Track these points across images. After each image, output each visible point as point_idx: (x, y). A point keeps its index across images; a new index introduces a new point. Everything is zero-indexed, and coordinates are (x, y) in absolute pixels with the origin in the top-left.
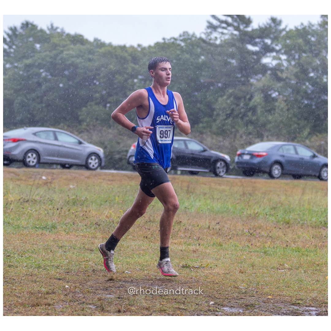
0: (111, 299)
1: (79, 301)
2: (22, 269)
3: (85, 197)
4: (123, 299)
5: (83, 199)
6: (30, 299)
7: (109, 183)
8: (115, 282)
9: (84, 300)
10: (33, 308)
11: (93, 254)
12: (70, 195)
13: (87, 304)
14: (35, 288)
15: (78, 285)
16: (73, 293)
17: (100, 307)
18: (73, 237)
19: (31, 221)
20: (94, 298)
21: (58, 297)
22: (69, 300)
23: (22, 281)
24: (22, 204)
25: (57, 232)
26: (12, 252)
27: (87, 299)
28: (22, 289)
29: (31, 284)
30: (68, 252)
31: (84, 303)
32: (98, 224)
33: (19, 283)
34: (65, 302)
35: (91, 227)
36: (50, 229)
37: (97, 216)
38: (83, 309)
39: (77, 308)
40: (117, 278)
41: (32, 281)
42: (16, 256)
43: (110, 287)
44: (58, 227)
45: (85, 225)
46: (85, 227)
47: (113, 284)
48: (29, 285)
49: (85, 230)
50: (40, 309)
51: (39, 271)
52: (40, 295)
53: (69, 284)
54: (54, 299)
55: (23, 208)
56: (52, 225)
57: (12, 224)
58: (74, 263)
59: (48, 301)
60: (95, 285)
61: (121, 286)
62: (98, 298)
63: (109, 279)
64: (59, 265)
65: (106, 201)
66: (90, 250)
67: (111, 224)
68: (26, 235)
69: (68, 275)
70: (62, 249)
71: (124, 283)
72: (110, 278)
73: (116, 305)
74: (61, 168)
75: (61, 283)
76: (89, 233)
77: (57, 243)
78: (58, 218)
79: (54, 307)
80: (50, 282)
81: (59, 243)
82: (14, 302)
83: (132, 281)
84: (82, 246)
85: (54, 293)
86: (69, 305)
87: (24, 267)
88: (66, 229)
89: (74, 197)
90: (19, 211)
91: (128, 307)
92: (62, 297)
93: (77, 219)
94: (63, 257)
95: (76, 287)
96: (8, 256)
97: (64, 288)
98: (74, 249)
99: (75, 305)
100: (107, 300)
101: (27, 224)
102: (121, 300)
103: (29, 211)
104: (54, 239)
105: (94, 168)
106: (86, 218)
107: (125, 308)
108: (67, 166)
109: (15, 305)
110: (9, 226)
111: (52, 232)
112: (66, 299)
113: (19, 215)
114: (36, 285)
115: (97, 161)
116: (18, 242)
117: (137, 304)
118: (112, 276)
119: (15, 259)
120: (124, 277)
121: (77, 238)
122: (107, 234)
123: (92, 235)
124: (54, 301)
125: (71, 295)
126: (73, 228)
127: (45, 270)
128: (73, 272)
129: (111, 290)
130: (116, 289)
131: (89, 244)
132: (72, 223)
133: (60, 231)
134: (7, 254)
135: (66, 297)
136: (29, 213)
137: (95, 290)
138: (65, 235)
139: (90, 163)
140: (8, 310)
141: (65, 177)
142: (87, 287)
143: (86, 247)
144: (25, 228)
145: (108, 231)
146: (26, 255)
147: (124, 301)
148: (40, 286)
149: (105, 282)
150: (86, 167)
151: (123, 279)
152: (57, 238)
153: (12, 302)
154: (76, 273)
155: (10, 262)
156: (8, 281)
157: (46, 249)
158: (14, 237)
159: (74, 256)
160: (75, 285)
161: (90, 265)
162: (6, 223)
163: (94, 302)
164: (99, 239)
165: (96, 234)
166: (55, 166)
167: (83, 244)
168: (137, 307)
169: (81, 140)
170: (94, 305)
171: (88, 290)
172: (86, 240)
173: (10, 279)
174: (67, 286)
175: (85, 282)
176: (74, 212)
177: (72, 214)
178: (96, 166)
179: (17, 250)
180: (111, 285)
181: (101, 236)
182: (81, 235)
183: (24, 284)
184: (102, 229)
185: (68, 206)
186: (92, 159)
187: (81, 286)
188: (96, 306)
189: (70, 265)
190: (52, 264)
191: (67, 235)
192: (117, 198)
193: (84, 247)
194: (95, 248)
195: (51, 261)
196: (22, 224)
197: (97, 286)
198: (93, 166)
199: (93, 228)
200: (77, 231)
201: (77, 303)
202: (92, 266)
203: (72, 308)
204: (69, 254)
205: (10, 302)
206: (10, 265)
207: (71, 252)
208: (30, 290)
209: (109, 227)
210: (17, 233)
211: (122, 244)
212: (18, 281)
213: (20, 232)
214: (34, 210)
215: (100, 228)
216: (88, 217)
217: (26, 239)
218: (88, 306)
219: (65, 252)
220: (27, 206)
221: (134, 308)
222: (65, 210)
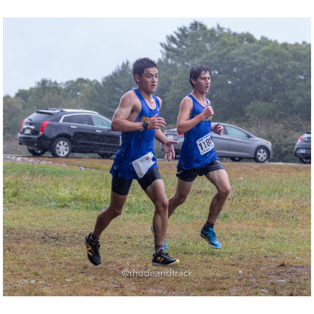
0: (283, 283)
1: (252, 285)
2: (197, 256)
3: (254, 188)
4: (295, 284)
5: (253, 189)
6: (206, 284)
7: (278, 174)
8: (287, 268)
9: (257, 284)
10: (209, 292)
11: (265, 242)
12: (241, 186)
13: (260, 288)
14: (210, 274)
15: (251, 270)
16: (247, 278)
17: (273, 291)
18: (245, 226)
19: (204, 211)
20: (267, 283)
21: (233, 282)
22: (243, 284)
23: (197, 267)
24: (195, 195)
25: (229, 221)
26: (187, 240)
27: (260, 283)
28: (198, 274)
29: (206, 269)
30: (240, 240)
31: (257, 288)
32: (268, 213)
33: (194, 269)
34: (239, 286)
35: (261, 216)
36: (222, 218)
37: (267, 205)
38: (257, 293)
39: (251, 292)
40: (288, 264)
41: (207, 267)
42: (191, 243)
43: (281, 272)
44: (230, 216)
45: (256, 214)
46: (256, 216)
47: (284, 269)
48: (204, 271)
49: (256, 219)
50: (216, 293)
51: (213, 258)
52: (215, 280)
53: (243, 270)
54: (228, 284)
55: (196, 199)
56: (224, 214)
57: (186, 214)
58: (246, 250)
59: (223, 285)
60: (267, 270)
61: (292, 271)
62: (271, 283)
63: (280, 265)
64: (232, 252)
65: (276, 191)
66: (262, 238)
67: (280, 213)
68: (199, 224)
69: (241, 261)
70: (234, 237)
71: (295, 269)
72: (282, 263)
73: (288, 289)
74: (231, 161)
75: (234, 269)
76: (260, 221)
77: (230, 231)
78: (229, 207)
79: (229, 291)
80: (224, 268)
81: (231, 231)
82: (190, 287)
83: (302, 266)
84: (254, 234)
85: (228, 278)
86: (243, 289)
87: (199, 254)
88: (238, 218)
89: (244, 188)
90: (192, 202)
91: (300, 291)
92: (236, 281)
93: (248, 208)
94: (235, 244)
95: (249, 273)
96: (183, 244)
97: (237, 273)
98: (246, 236)
99: (249, 289)
100: (279, 285)
101: (200, 214)
102: (293, 285)
103: (202, 201)
104: (226, 227)
105: (262, 160)
106: (256, 208)
107: (297, 292)
108: (237, 159)
109: (191, 290)
110: (183, 216)
111: (224, 221)
112: (240, 284)
113: (192, 206)
114: (210, 271)
115: (265, 153)
116: (192, 230)
117: (308, 288)
118: (283, 262)
119: (190, 246)
120: (295, 263)
121: (249, 227)
122: (277, 222)
123: (263, 223)
124: (229, 285)
125: (244, 279)
126: (244, 217)
127: (219, 257)
128: (246, 258)
129: (283, 275)
130: (287, 274)
131: (260, 232)
132: (243, 213)
133: (232, 220)
134: (183, 242)
135: (240, 281)
136: (202, 203)
137: (267, 275)
138: (237, 223)
139: (259, 156)
140: (185, 294)
141: (234, 169)
142: (259, 273)
143: (258, 234)
144: (199, 218)
145: (278, 219)
146: (201, 243)
147: (296, 285)
148: (215, 272)
149: (277, 267)
150: (255, 159)
151: (294, 265)
152: (229, 227)
153: (189, 287)
154: (248, 259)
155: (185, 249)
156: (185, 267)
157: (220, 237)
158: (188, 226)
159: (246, 243)
160: (248, 271)
161: (262, 251)
162: (180, 213)
163: (267, 286)
164: (269, 228)
165: (266, 222)
166: (225, 159)
167: (255, 232)
168: (308, 291)
169: (250, 134)
170: (267, 289)
171: (260, 275)
172: (257, 228)
173: (186, 265)
174: (240, 272)
175: (258, 268)
176: (244, 202)
177: (243, 203)
178: (265, 158)
179: (192, 238)
180: (282, 270)
181: (272, 224)
182: (252, 224)
183: (199, 270)
184: (272, 218)
185: (239, 197)
186: (260, 152)
187: (254, 272)
188: (269, 290)
189: (243, 252)
190: (226, 251)
191: (239, 224)
192: (286, 188)
193: (255, 235)
194: (266, 236)
195: (224, 248)
196: (195, 214)
197: (270, 271)
198: (262, 158)
199: (263, 217)
200: (249, 220)
201: (251, 287)
202: (264, 253)
203: (247, 292)
204: (242, 242)
205: (186, 287)
206: (185, 252)
207: (243, 239)
208: (206, 275)
209: (279, 216)
210: (191, 223)
211: (292, 232)
212: (193, 267)
213: (194, 222)
214: (206, 201)
215: (270, 217)
216: (258, 207)
217: (200, 227)
218: (262, 290)
219: (237, 240)
220: (200, 197)
221: (306, 292)
222: (236, 200)
